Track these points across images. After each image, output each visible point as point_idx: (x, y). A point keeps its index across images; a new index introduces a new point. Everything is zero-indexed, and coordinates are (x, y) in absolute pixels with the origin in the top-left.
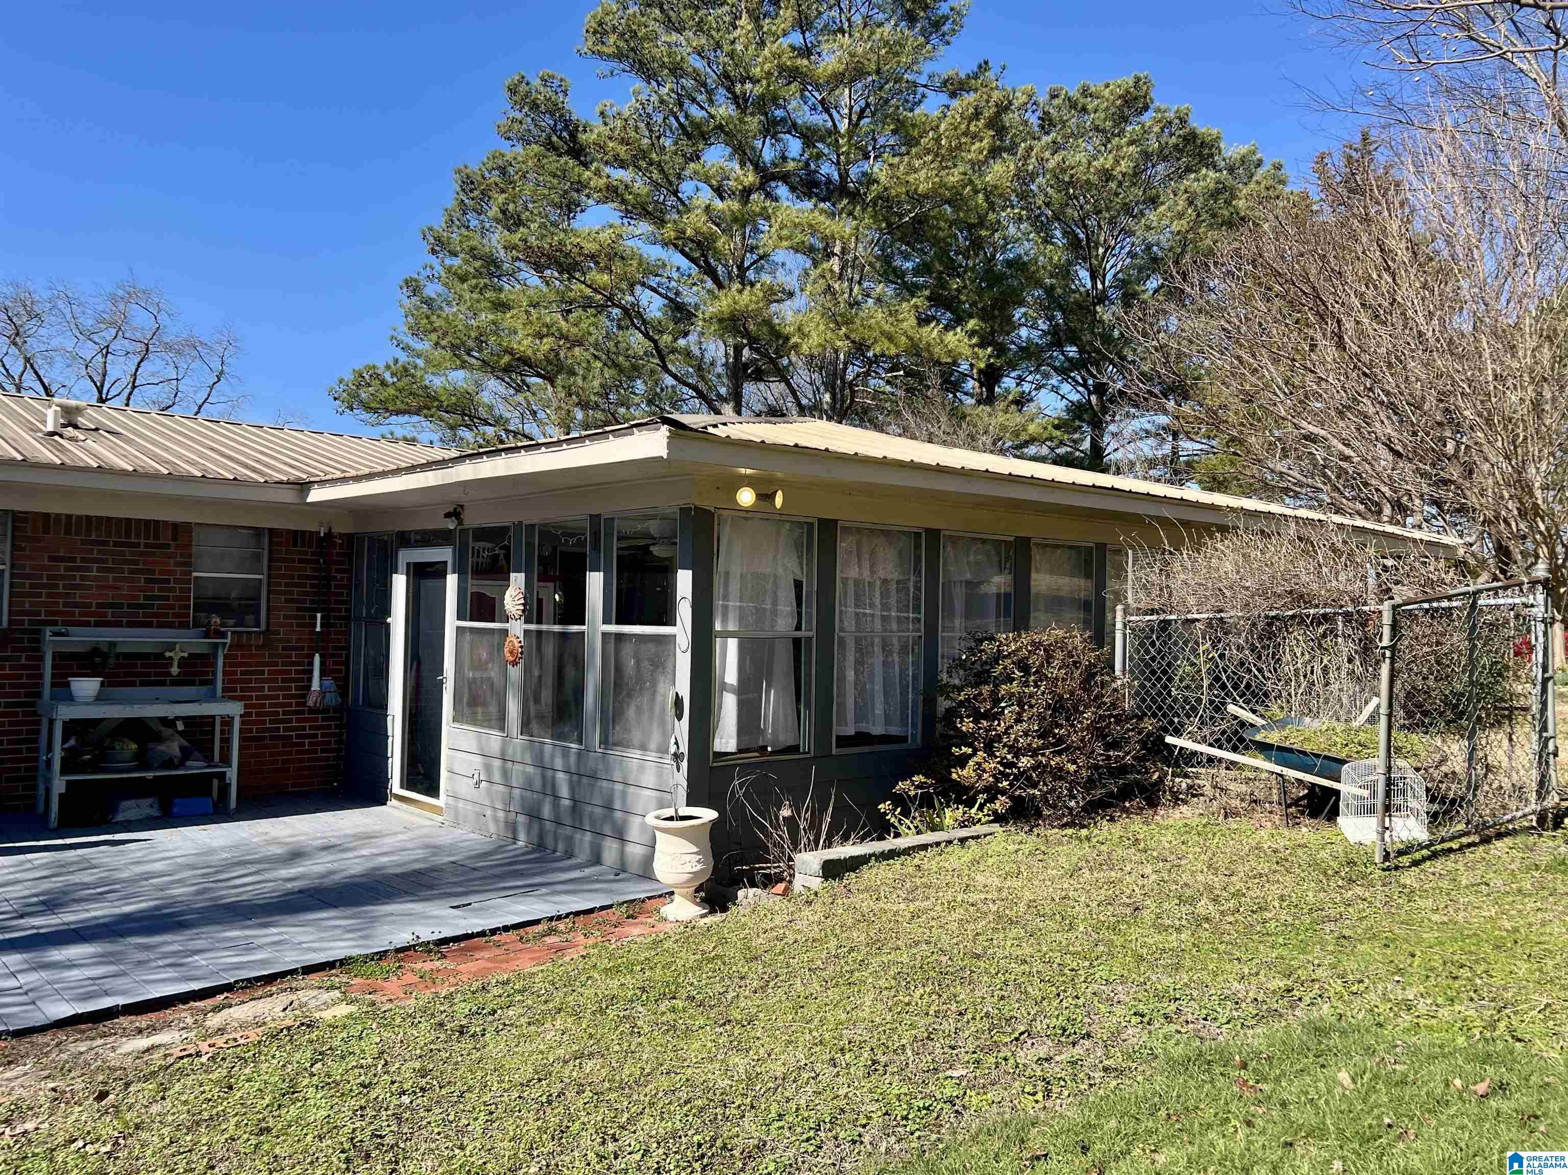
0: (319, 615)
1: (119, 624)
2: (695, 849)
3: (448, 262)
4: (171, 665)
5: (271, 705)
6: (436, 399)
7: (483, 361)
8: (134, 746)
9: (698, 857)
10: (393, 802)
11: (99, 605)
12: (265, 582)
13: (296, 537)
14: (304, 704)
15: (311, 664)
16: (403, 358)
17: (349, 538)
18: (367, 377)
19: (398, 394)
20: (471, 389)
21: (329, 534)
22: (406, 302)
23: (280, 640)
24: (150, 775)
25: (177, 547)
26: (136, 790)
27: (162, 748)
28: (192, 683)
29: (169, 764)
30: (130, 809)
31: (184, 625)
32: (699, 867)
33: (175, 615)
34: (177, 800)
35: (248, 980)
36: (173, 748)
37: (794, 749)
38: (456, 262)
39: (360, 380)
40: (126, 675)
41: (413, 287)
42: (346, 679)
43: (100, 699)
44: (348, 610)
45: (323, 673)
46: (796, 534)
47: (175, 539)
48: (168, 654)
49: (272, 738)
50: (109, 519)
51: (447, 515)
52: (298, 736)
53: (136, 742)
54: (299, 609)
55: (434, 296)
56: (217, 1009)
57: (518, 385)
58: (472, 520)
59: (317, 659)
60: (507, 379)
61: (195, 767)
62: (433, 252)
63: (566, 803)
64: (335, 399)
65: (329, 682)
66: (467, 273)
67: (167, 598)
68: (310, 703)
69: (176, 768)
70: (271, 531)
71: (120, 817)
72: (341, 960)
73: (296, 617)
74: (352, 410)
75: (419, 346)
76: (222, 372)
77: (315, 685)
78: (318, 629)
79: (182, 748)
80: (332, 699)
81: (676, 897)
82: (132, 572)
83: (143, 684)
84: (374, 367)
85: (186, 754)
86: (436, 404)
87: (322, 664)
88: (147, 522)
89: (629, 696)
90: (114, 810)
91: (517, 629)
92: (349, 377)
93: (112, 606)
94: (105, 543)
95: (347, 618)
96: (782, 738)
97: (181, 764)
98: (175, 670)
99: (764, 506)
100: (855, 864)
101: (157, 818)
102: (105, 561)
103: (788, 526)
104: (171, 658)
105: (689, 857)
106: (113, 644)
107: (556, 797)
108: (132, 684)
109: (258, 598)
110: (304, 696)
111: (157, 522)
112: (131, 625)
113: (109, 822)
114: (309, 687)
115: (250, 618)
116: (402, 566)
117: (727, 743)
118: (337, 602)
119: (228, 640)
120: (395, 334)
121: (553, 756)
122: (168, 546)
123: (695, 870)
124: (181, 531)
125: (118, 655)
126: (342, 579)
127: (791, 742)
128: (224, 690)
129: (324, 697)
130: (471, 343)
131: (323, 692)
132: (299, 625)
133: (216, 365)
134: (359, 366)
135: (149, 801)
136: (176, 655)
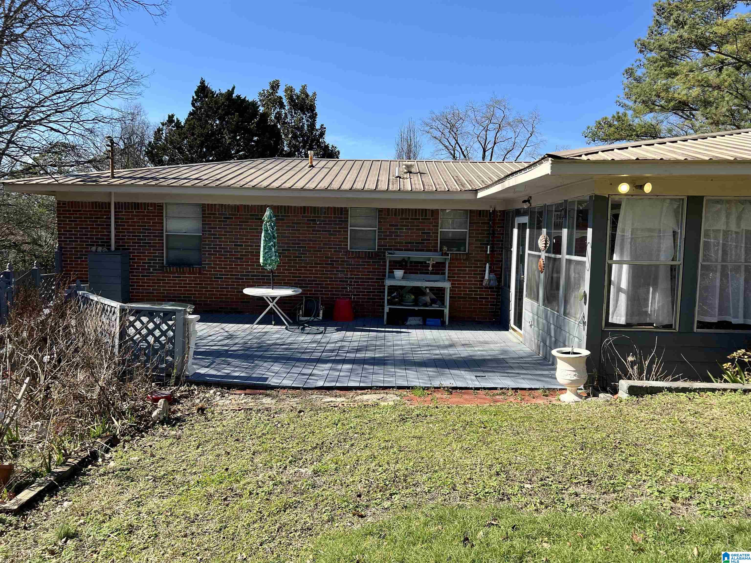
0: (489, 247)
1: (412, 250)
2: (573, 369)
3: (648, 55)
4: (429, 266)
5: (469, 284)
6: (634, 130)
7: (662, 107)
8: (413, 297)
9: (575, 373)
10: (511, 330)
11: (406, 243)
12: (468, 233)
13: (480, 213)
14: (482, 284)
15: (485, 267)
16: (622, 111)
17: (503, 212)
18: (603, 124)
19: (616, 130)
20: (654, 122)
21: (494, 211)
22: (626, 81)
23: (474, 257)
24: (416, 308)
25: (433, 219)
26: (414, 313)
27: (423, 298)
28: (438, 274)
29: (425, 305)
30: (412, 321)
31: (436, 251)
32: (575, 378)
33: (432, 247)
34: (428, 319)
35: (377, 387)
36: (427, 299)
37: (669, 326)
38: (653, 54)
39: (599, 126)
40: (415, 269)
41: (630, 72)
42: (501, 275)
43: (403, 278)
44: (502, 245)
45: (490, 272)
46: (675, 206)
47: (432, 216)
48: (427, 262)
49: (469, 298)
50: (409, 209)
51: (524, 202)
52: (480, 298)
53: (414, 295)
54: (481, 244)
55: (641, 75)
56: (362, 394)
57: (687, 115)
58: (536, 203)
59: (488, 265)
60: (681, 114)
61: (435, 307)
62: (641, 51)
63: (553, 339)
64: (586, 137)
65: (492, 275)
66: (657, 59)
67: (429, 240)
68: (484, 284)
69: (427, 306)
70: (470, 210)
71: (408, 323)
72: (412, 387)
73: (480, 247)
74: (594, 141)
75: (630, 103)
76: (533, 132)
77: (487, 277)
78: (488, 253)
79: (431, 299)
80: (494, 283)
81: (568, 391)
82: (417, 229)
83: (421, 273)
84: (606, 118)
85: (433, 301)
86: (634, 133)
87: (490, 267)
88: (422, 210)
89: (573, 291)
90: (406, 320)
91: (543, 255)
92: (593, 125)
93: (410, 243)
94: (408, 219)
95: (502, 248)
96: (661, 319)
97: (431, 305)
98: (430, 268)
99: (639, 191)
100: (654, 391)
101: (420, 325)
102: (408, 226)
103: (668, 201)
104: (429, 264)
105: (569, 372)
106: (409, 258)
107: (551, 337)
108: (417, 273)
109: (465, 240)
110: (482, 281)
111: (426, 210)
112: (417, 250)
113: (404, 325)
114: (484, 277)
115: (462, 248)
116: (516, 225)
117: (620, 320)
118: (497, 241)
119: (449, 257)
120: (618, 99)
121: (550, 317)
122: (429, 219)
123: (572, 379)
124: (435, 213)
125: (411, 262)
126: (500, 231)
127: (666, 323)
128: (448, 277)
129: (490, 282)
130: (654, 98)
131: (489, 280)
132: (481, 251)
133: (530, 129)
134: (599, 119)
135: (420, 318)
136: (431, 263)
